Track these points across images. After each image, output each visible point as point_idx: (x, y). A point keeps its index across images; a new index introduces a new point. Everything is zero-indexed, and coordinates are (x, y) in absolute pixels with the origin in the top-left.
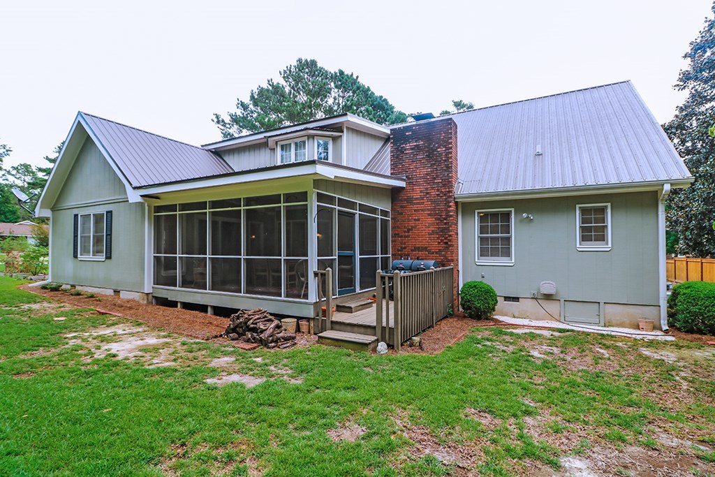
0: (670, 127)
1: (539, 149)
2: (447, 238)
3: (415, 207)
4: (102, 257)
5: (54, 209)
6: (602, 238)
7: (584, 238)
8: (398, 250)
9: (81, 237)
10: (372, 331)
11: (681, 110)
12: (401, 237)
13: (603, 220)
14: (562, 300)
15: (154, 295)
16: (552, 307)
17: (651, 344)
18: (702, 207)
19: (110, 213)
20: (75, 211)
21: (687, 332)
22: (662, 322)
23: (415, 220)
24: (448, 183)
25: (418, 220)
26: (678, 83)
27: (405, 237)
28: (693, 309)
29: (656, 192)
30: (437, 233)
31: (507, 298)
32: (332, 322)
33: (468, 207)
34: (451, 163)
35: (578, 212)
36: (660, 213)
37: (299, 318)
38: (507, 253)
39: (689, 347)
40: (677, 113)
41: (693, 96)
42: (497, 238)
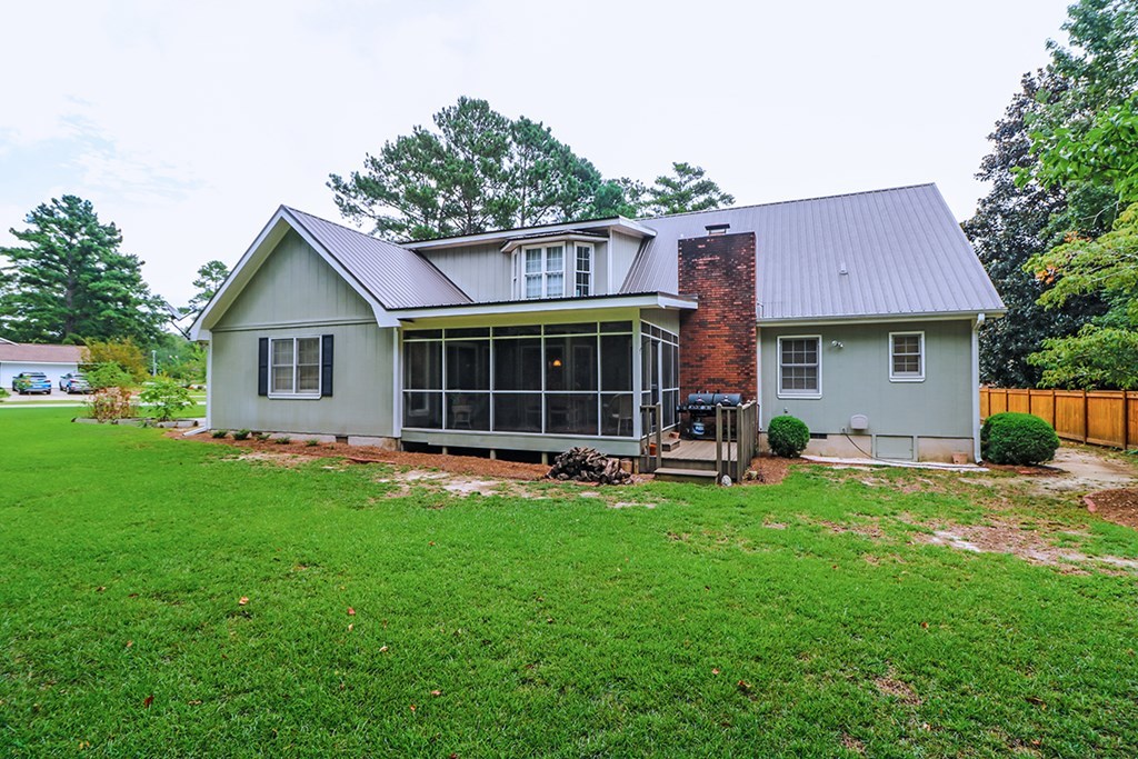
0: (972, 227)
1: (843, 268)
2: (747, 369)
3: (710, 332)
4: (317, 394)
5: (214, 331)
6: (915, 368)
7: (898, 368)
8: (688, 382)
9: (272, 368)
10: (712, 466)
11: (984, 203)
12: (692, 366)
13: (916, 349)
14: (874, 436)
15: (404, 439)
16: (863, 442)
17: (967, 475)
18: (1009, 328)
19: (329, 339)
20: (263, 334)
21: (999, 464)
22: (976, 454)
23: (710, 347)
24: (749, 305)
25: (714, 347)
26: (981, 171)
27: (697, 366)
28: (1006, 440)
29: (970, 321)
30: (737, 363)
31: (814, 436)
32: (663, 459)
33: (768, 333)
34: (754, 283)
35: (891, 340)
36: (974, 342)
37: (621, 457)
38: (813, 385)
39: (1003, 477)
40: (979, 206)
41: (999, 189)
42: (802, 368)
